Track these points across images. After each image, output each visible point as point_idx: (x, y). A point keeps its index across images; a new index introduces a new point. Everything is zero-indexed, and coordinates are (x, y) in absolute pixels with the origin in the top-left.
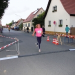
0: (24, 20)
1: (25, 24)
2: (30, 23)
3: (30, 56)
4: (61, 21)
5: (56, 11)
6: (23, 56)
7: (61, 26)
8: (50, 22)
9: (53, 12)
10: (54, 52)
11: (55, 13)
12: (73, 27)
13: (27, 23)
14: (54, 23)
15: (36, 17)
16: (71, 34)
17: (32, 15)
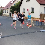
0: (3, 7)
2: (8, 10)
3: (11, 36)
4: (33, 9)
6: (5, 37)
7: (32, 12)
9: (27, 1)
10: (29, 33)
11: (28, 2)
12: (42, 13)
13: (6, 10)
14: (28, 10)
15: (13, 5)
16: (40, 19)
17: (10, 3)
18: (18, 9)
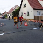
0: (7, 12)
1: (8, 14)
2: (11, 14)
5: (26, 7)
8: (22, 13)
9: (24, 7)
11: (25, 8)
12: (35, 16)
13: (9, 14)
15: (14, 10)
16: (34, 20)
17: (12, 9)
18: (18, 13)
